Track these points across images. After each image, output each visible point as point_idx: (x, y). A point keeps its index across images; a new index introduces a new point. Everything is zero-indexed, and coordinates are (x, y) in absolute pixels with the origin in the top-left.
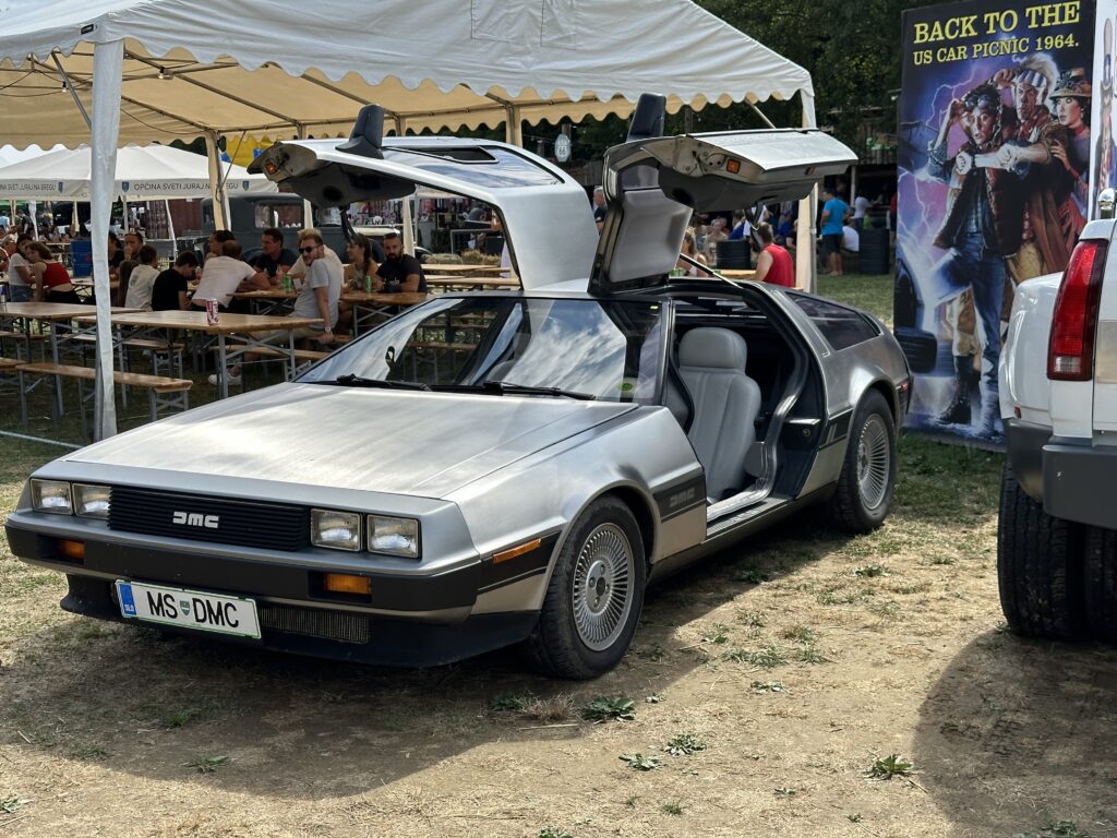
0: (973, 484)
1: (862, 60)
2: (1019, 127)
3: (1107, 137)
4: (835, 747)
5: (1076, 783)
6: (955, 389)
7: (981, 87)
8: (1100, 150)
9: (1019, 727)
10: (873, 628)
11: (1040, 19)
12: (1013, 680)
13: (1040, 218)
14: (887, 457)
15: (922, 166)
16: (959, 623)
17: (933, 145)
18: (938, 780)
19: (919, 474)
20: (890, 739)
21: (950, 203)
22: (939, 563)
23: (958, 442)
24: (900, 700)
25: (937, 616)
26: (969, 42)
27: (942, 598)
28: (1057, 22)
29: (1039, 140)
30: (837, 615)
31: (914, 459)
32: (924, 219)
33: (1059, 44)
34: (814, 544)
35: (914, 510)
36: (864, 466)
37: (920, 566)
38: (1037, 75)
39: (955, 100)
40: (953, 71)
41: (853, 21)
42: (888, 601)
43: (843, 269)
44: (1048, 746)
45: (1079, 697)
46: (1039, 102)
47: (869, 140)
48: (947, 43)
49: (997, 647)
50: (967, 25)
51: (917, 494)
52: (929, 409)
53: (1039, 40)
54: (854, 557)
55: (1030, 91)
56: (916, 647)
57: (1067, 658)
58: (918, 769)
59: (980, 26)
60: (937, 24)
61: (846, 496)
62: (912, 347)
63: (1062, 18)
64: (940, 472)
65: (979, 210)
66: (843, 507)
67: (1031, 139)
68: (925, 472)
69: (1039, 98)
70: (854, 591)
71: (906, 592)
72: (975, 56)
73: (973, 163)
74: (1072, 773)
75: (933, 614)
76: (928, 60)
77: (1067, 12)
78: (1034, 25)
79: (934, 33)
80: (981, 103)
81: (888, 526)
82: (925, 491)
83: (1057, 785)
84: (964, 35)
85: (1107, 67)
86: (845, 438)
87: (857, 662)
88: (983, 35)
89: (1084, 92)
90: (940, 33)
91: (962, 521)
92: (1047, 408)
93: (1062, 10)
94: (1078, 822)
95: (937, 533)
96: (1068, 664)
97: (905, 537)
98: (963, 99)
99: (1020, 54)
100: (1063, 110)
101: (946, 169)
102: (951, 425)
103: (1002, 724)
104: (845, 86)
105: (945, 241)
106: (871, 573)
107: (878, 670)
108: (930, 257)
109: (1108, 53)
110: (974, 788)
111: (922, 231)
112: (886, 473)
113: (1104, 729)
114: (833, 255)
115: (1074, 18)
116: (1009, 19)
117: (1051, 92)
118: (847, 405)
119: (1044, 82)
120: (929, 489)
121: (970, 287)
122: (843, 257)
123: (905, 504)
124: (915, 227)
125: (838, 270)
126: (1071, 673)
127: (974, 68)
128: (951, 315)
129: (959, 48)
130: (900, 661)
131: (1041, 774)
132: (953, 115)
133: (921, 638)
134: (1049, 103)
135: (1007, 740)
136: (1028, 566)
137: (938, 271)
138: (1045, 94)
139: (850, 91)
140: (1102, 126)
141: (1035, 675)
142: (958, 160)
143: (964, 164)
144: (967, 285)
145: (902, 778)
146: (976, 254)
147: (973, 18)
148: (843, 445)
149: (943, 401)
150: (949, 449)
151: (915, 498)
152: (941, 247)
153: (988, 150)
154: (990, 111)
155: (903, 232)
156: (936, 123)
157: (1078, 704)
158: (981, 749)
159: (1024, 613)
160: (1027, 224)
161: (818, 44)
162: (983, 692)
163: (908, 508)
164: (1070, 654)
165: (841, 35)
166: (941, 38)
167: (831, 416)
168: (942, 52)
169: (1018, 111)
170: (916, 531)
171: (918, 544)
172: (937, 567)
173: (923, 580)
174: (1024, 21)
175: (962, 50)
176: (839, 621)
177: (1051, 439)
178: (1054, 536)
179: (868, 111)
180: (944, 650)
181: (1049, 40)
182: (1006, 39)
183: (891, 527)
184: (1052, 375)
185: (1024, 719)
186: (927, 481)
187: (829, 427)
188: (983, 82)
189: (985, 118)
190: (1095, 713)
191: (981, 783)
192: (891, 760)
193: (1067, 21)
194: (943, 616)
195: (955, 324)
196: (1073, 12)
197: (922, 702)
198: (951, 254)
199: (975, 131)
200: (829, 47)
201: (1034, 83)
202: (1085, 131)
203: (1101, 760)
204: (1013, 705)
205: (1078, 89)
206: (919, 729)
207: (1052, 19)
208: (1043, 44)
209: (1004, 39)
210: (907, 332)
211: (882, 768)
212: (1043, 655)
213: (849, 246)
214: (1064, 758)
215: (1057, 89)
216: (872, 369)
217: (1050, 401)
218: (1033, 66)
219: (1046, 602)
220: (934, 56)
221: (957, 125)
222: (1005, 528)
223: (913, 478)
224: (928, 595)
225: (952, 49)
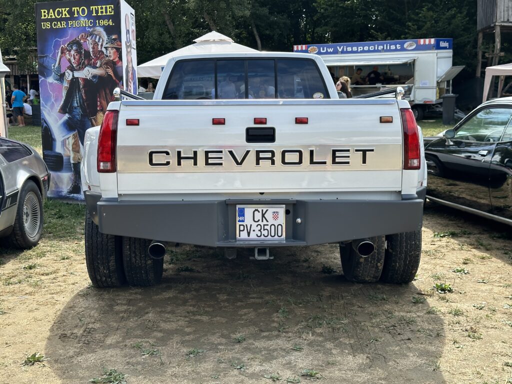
0: (82, 221)
1: (28, 25)
2: (91, 60)
3: (130, 66)
4: (7, 354)
5: (118, 351)
6: (73, 178)
7: (73, 41)
8: (127, 72)
9: (95, 330)
10: (30, 294)
11: (97, 12)
12: (93, 309)
13: (104, 100)
14: (39, 212)
15: (50, 76)
16: (71, 286)
17: (54, 66)
18: (56, 361)
19: (57, 218)
20: (34, 346)
21: (64, 93)
22: (64, 259)
23: (75, 202)
24: (40, 326)
25: (61, 284)
26: (66, 19)
27: (64, 275)
28: (104, 14)
29: (101, 66)
30: (12, 290)
31: (55, 212)
32: (53, 100)
33: (106, 24)
34: (3, 257)
35: (54, 236)
36: (27, 217)
37: (55, 262)
38: (98, 37)
39: (62, 46)
40: (60, 33)
41: (21, 7)
42: (38, 280)
43: (25, 124)
44: (107, 336)
45: (122, 312)
46: (100, 49)
47: (34, 63)
48: (56, 20)
49: (88, 295)
50: (65, 12)
51: (56, 228)
52: (62, 188)
53: (97, 21)
54: (23, 261)
55: (95, 44)
56: (50, 300)
57: (118, 295)
58: (47, 358)
59: (70, 12)
60: (51, 10)
61: (19, 232)
62: (52, 160)
63: (106, 12)
64: (67, 217)
65: (78, 96)
66: (17, 237)
67: (98, 65)
68: (60, 217)
69: (99, 47)
70: (22, 277)
71: (47, 274)
72: (70, 26)
73: (73, 75)
74: (117, 347)
75: (59, 283)
76: (48, 27)
77: (108, 10)
78: (94, 14)
79: (50, 15)
80: (74, 48)
81: (41, 244)
82: (60, 226)
83: (110, 353)
84: (64, 16)
85: (128, 35)
86: (16, 204)
87: (21, 311)
88: (72, 18)
89: (118, 45)
90: (53, 14)
91: (76, 239)
92: (98, 185)
93: (106, 8)
94: (118, 369)
95: (64, 245)
96: (118, 298)
97: (49, 248)
98: (66, 46)
99: (89, 27)
100: (110, 53)
101: (61, 77)
102: (72, 195)
103: (87, 330)
104: (20, 37)
105: (63, 110)
106: (30, 268)
107: (31, 314)
108: (58, 118)
109: (128, 29)
110: (73, 362)
111: (52, 106)
112: (39, 219)
113: (131, 324)
114: (19, 116)
115: (112, 12)
116: (83, 11)
117: (104, 45)
118: (16, 189)
119: (101, 40)
120: (61, 225)
121: (76, 131)
122: (25, 118)
123: (50, 233)
124: (49, 104)
125: (22, 124)
126: (119, 302)
127: (70, 32)
128: (69, 144)
129: (62, 22)
130: (42, 308)
131: (103, 349)
132: (62, 53)
133: (53, 296)
134: (104, 50)
135: (89, 337)
136: (99, 256)
137: (61, 125)
138: (102, 45)
139: (23, 40)
140: (128, 60)
141: (103, 305)
142: (66, 74)
143: (69, 76)
144: (75, 131)
145: (39, 363)
146: (78, 116)
147: (67, 9)
148: (15, 208)
149: (68, 184)
150: (72, 206)
151: (54, 230)
152: (61, 113)
153: (80, 69)
154: (78, 52)
155: (43, 106)
156: (55, 56)
157: (121, 315)
158: (77, 343)
159: (99, 278)
160: (99, 103)
161: (6, 16)
162: (79, 316)
163: (51, 235)
164: (119, 293)
165: (16, 13)
166: (53, 17)
167: (8, 194)
168: (55, 23)
169: (91, 53)
170: (54, 246)
171: (54, 251)
172: (62, 261)
173: (56, 268)
174: (90, 12)
175: (64, 23)
176: (13, 293)
177: (101, 199)
178: (109, 242)
179: (32, 49)
180: (63, 300)
181: (102, 22)
182: (83, 20)
183: (42, 244)
184: (100, 171)
185: (97, 325)
186: (61, 221)
187: (6, 200)
188: (74, 39)
189: (76, 55)
190: (128, 318)
191: (76, 359)
192: (34, 355)
193: (108, 14)
194: (64, 283)
195: (71, 148)
196: (111, 10)
197: (51, 325)
198: (66, 117)
199: (73, 61)
200: (10, 18)
201: (97, 40)
202: (120, 63)
203: (129, 339)
204: (93, 320)
205: (116, 44)
206: (49, 339)
207: (102, 12)
208: (99, 23)
209: (82, 19)
210: (48, 152)
211: (29, 361)
212: (108, 295)
213: (27, 113)
214: (114, 341)
215: (107, 44)
216: (29, 171)
217: (99, 182)
218: (96, 33)
219: (108, 272)
220: (51, 25)
221: (64, 57)
222: (88, 240)
223: (54, 221)
224: (58, 274)
225: (59, 23)
